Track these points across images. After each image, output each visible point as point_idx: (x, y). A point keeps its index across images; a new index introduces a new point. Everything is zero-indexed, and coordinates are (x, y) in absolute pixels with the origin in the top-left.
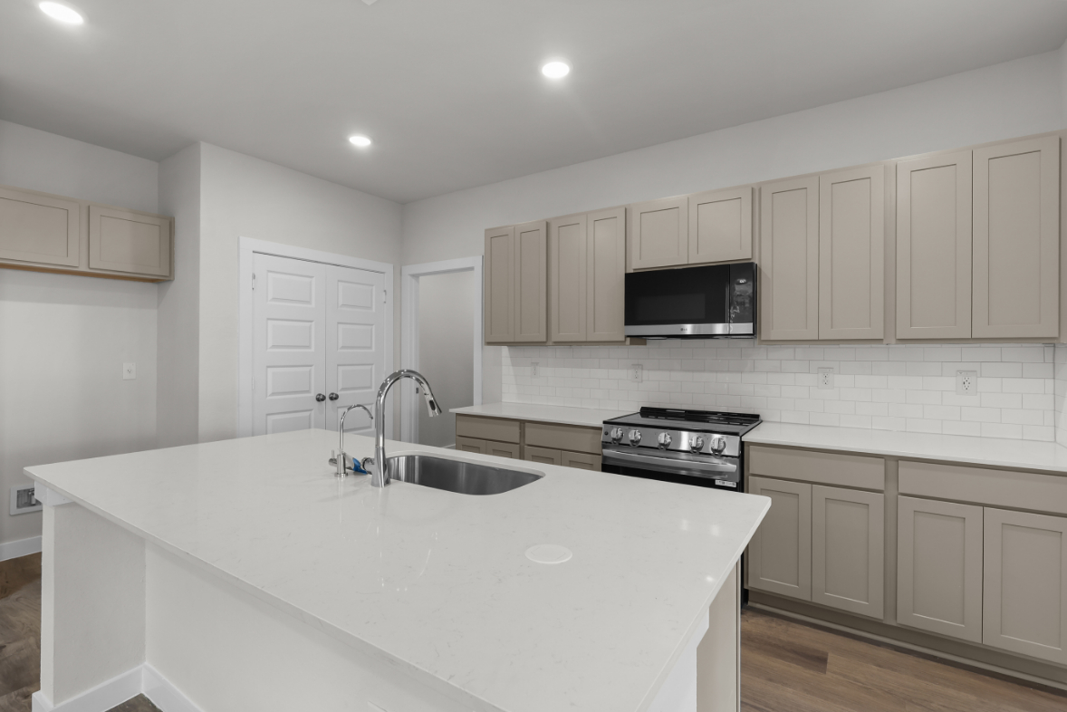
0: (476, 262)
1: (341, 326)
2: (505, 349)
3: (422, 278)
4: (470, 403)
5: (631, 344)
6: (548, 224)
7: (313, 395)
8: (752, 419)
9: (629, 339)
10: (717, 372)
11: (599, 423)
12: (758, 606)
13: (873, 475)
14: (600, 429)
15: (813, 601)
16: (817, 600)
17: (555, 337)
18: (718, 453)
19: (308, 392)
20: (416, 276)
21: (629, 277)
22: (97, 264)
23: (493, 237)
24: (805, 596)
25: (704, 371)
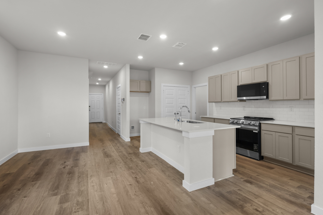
0: (207, 84)
1: (179, 99)
2: (214, 103)
3: (196, 88)
4: (207, 115)
5: (240, 101)
6: (221, 75)
7: (174, 113)
8: (272, 119)
9: (239, 100)
10: (263, 108)
11: (229, 119)
12: (266, 160)
13: (290, 130)
14: (229, 120)
15: (276, 159)
16: (277, 158)
17: (223, 100)
18: (254, 125)
19: (173, 112)
20: (195, 88)
21: (238, 87)
22: (142, 90)
23: (210, 78)
24: (274, 158)
25: (260, 108)
